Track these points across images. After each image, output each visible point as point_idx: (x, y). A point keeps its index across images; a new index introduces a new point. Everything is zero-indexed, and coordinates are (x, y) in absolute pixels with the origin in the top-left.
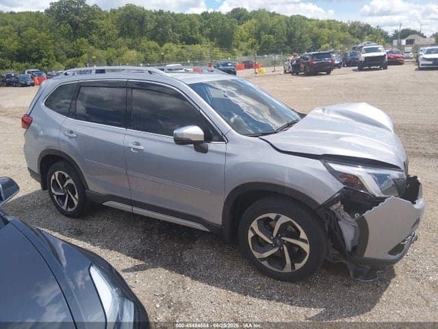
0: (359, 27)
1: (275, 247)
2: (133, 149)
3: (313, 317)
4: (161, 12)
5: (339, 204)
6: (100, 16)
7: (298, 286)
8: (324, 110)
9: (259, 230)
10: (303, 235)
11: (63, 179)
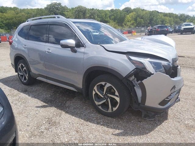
0: (184, 16)
1: (104, 99)
2: (47, 52)
3: (116, 134)
4: (93, 9)
5: (133, 77)
6: (67, 10)
7: (114, 119)
8: (142, 38)
9: (97, 90)
10: (117, 93)
11: (22, 67)
